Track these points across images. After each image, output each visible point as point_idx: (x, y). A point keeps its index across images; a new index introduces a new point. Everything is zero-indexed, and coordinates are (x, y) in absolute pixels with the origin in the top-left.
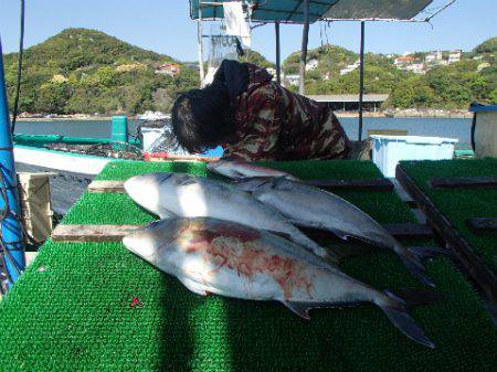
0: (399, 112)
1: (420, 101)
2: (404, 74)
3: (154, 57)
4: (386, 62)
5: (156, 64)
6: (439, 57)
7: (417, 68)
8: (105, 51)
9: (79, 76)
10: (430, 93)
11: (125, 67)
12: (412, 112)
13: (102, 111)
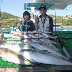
0: (64, 27)
1: (68, 25)
2: (65, 20)
3: (17, 17)
4: (61, 17)
5: (18, 19)
6: (71, 16)
7: (67, 18)
8: (8, 16)
9: (3, 21)
10: (69, 23)
11: (11, 19)
12: (66, 27)
13: (7, 28)
